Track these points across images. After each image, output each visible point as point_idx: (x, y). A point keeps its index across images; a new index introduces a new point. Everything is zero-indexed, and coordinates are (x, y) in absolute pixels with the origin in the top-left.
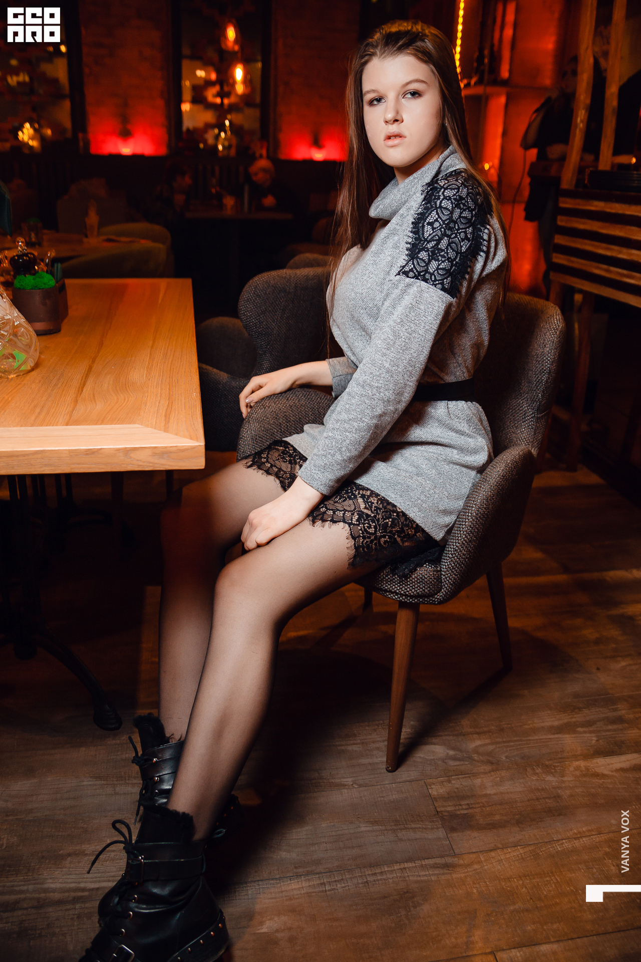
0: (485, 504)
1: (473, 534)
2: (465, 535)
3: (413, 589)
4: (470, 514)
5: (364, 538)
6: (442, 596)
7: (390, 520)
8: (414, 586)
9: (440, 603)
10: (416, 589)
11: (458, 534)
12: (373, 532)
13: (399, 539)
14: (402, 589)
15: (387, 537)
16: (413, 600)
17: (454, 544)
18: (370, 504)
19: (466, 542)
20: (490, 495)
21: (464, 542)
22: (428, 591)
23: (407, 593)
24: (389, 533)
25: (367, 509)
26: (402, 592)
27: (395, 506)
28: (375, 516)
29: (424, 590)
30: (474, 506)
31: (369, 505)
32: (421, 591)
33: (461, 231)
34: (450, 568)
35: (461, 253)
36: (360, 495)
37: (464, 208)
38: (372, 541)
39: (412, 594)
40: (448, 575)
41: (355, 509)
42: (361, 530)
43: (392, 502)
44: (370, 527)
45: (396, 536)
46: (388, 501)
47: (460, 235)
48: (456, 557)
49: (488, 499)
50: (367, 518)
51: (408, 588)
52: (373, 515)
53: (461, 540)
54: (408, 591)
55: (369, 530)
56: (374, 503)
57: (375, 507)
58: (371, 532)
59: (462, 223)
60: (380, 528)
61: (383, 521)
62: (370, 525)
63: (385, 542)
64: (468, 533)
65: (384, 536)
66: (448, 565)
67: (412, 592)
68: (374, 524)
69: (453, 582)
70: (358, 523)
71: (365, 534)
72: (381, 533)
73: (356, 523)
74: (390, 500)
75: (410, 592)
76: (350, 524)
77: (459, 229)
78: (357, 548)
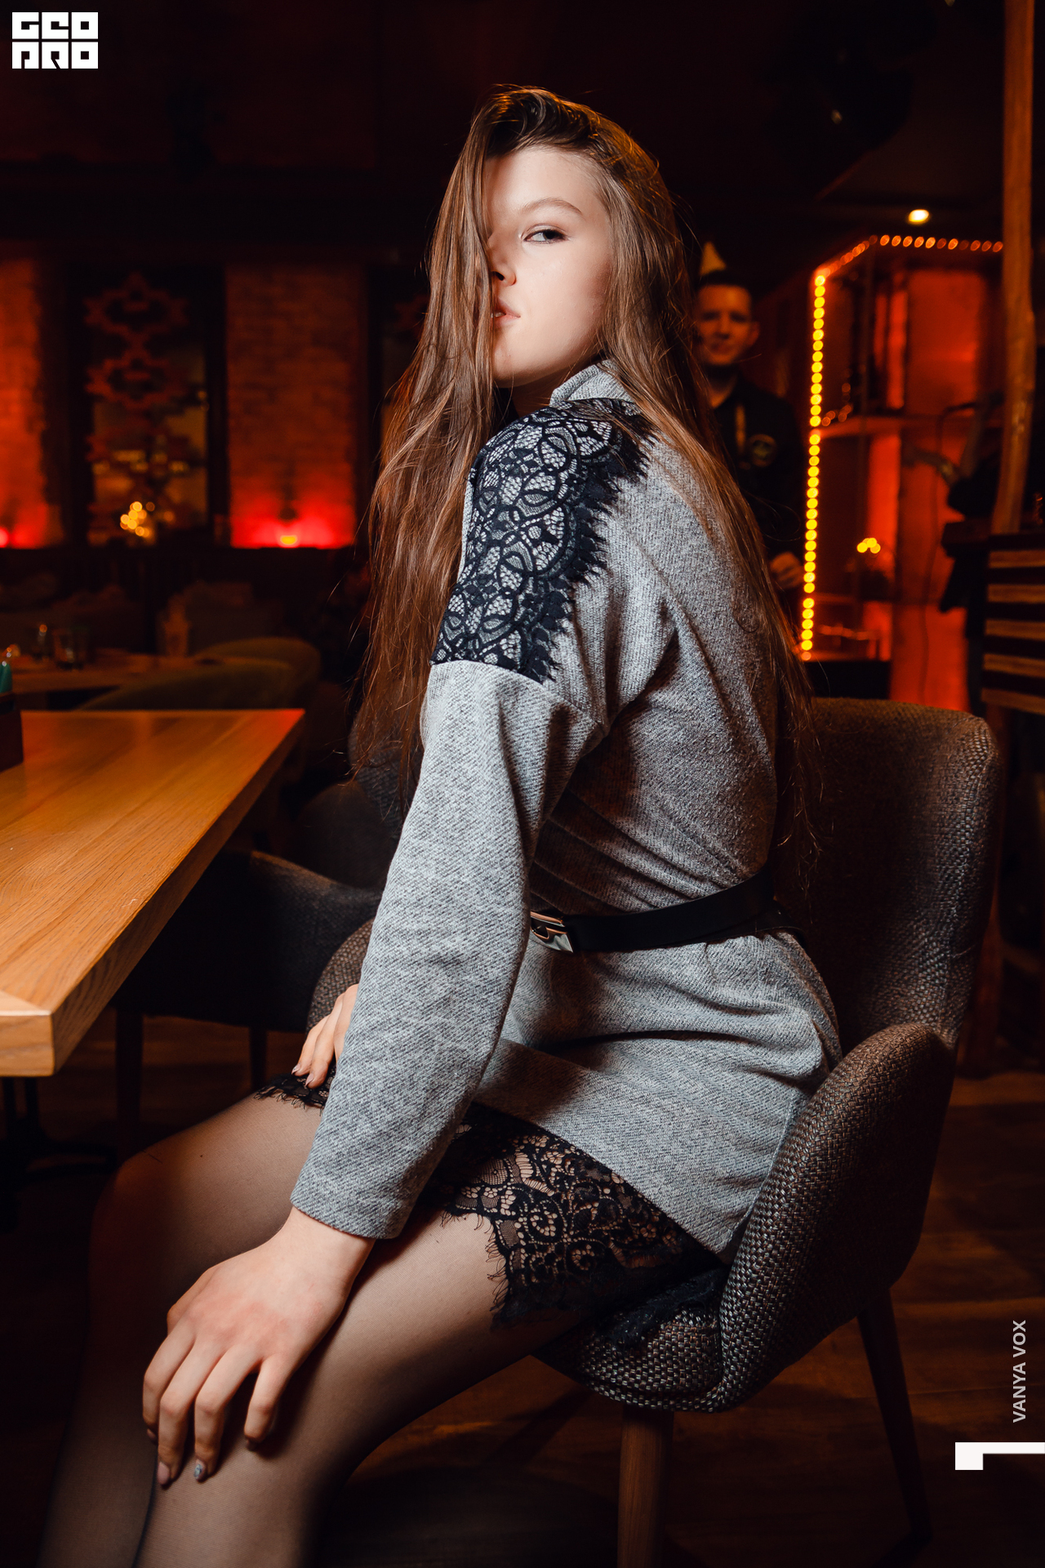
0: (821, 1167)
1: (792, 1240)
2: (773, 1243)
3: (650, 1375)
4: (783, 1192)
5: (530, 1249)
6: (723, 1393)
7: (596, 1205)
8: (653, 1368)
9: (720, 1409)
10: (658, 1377)
11: (756, 1240)
12: (553, 1234)
13: (618, 1252)
14: (622, 1374)
15: (589, 1247)
16: (652, 1403)
17: (748, 1265)
18: (544, 1167)
19: (776, 1261)
20: (832, 1143)
21: (771, 1260)
22: (687, 1381)
23: (636, 1386)
24: (593, 1236)
25: (538, 1179)
26: (625, 1383)
27: (609, 1172)
28: (557, 1197)
29: (677, 1380)
30: (793, 1170)
31: (541, 1169)
32: (669, 1382)
33: (528, 523)
34: (740, 1324)
35: (536, 573)
36: (522, 1147)
37: (533, 470)
38: (550, 1258)
39: (648, 1388)
40: (735, 1341)
41: (508, 1179)
42: (522, 1230)
43: (600, 1161)
44: (544, 1223)
45: (612, 1245)
46: (591, 1158)
47: (527, 534)
48: (752, 1299)
49: (826, 1154)
50: (537, 1202)
51: (638, 1372)
52: (551, 1194)
53: (763, 1254)
54: (637, 1382)
55: (542, 1231)
56: (554, 1165)
57: (558, 1174)
58: (547, 1234)
59: (531, 505)
60: (569, 1225)
61: (578, 1208)
62: (546, 1218)
63: (585, 1260)
64: (781, 1239)
65: (581, 1246)
66: (734, 1317)
67: (648, 1384)
68: (555, 1216)
69: (749, 1358)
70: (514, 1213)
71: (533, 1241)
72: (572, 1237)
73: (508, 1213)
74: (597, 1157)
75: (644, 1383)
76: (493, 1218)
77: (523, 519)
78: (511, 1274)
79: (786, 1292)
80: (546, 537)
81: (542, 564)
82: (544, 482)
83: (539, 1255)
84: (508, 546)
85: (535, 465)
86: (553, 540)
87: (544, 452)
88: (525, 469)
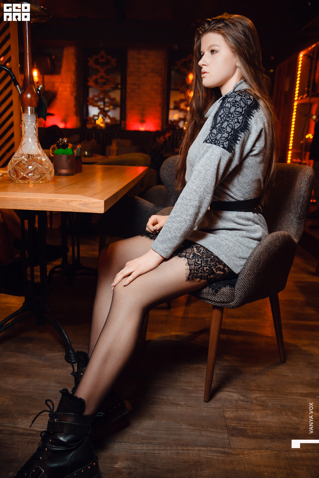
4: (250, 260)
5: (195, 265)
7: (210, 259)
12: (200, 263)
13: (214, 269)
15: (208, 267)
17: (241, 276)
18: (199, 250)
19: (247, 275)
24: (209, 265)
25: (198, 252)
28: (202, 256)
30: (253, 256)
31: (199, 251)
33: (235, 118)
35: (234, 129)
36: (195, 247)
37: (238, 106)
38: (199, 268)
41: (192, 252)
42: (194, 261)
44: (198, 261)
45: (213, 267)
48: (242, 283)
50: (197, 256)
52: (200, 255)
55: (198, 262)
56: (202, 250)
57: (202, 252)
58: (199, 263)
60: (204, 262)
61: (206, 259)
62: (199, 260)
63: (207, 269)
65: (206, 266)
66: (238, 287)
68: (201, 260)
70: (192, 258)
72: (204, 264)
73: (191, 258)
76: (188, 259)
77: (234, 117)
78: (190, 270)
79: (249, 282)
80: (238, 122)
81: (236, 128)
82: (239, 110)
83: (197, 267)
84: (230, 122)
85: (239, 105)
86: (239, 123)
87: (241, 103)
88: (236, 105)
